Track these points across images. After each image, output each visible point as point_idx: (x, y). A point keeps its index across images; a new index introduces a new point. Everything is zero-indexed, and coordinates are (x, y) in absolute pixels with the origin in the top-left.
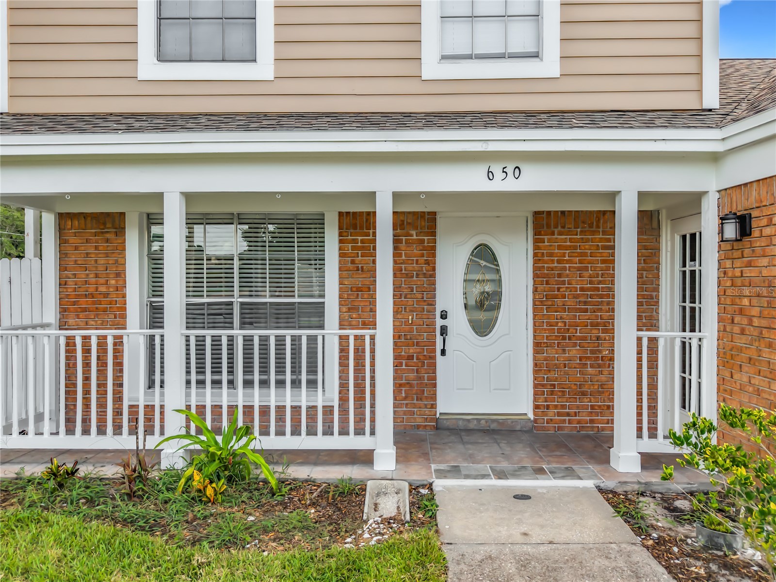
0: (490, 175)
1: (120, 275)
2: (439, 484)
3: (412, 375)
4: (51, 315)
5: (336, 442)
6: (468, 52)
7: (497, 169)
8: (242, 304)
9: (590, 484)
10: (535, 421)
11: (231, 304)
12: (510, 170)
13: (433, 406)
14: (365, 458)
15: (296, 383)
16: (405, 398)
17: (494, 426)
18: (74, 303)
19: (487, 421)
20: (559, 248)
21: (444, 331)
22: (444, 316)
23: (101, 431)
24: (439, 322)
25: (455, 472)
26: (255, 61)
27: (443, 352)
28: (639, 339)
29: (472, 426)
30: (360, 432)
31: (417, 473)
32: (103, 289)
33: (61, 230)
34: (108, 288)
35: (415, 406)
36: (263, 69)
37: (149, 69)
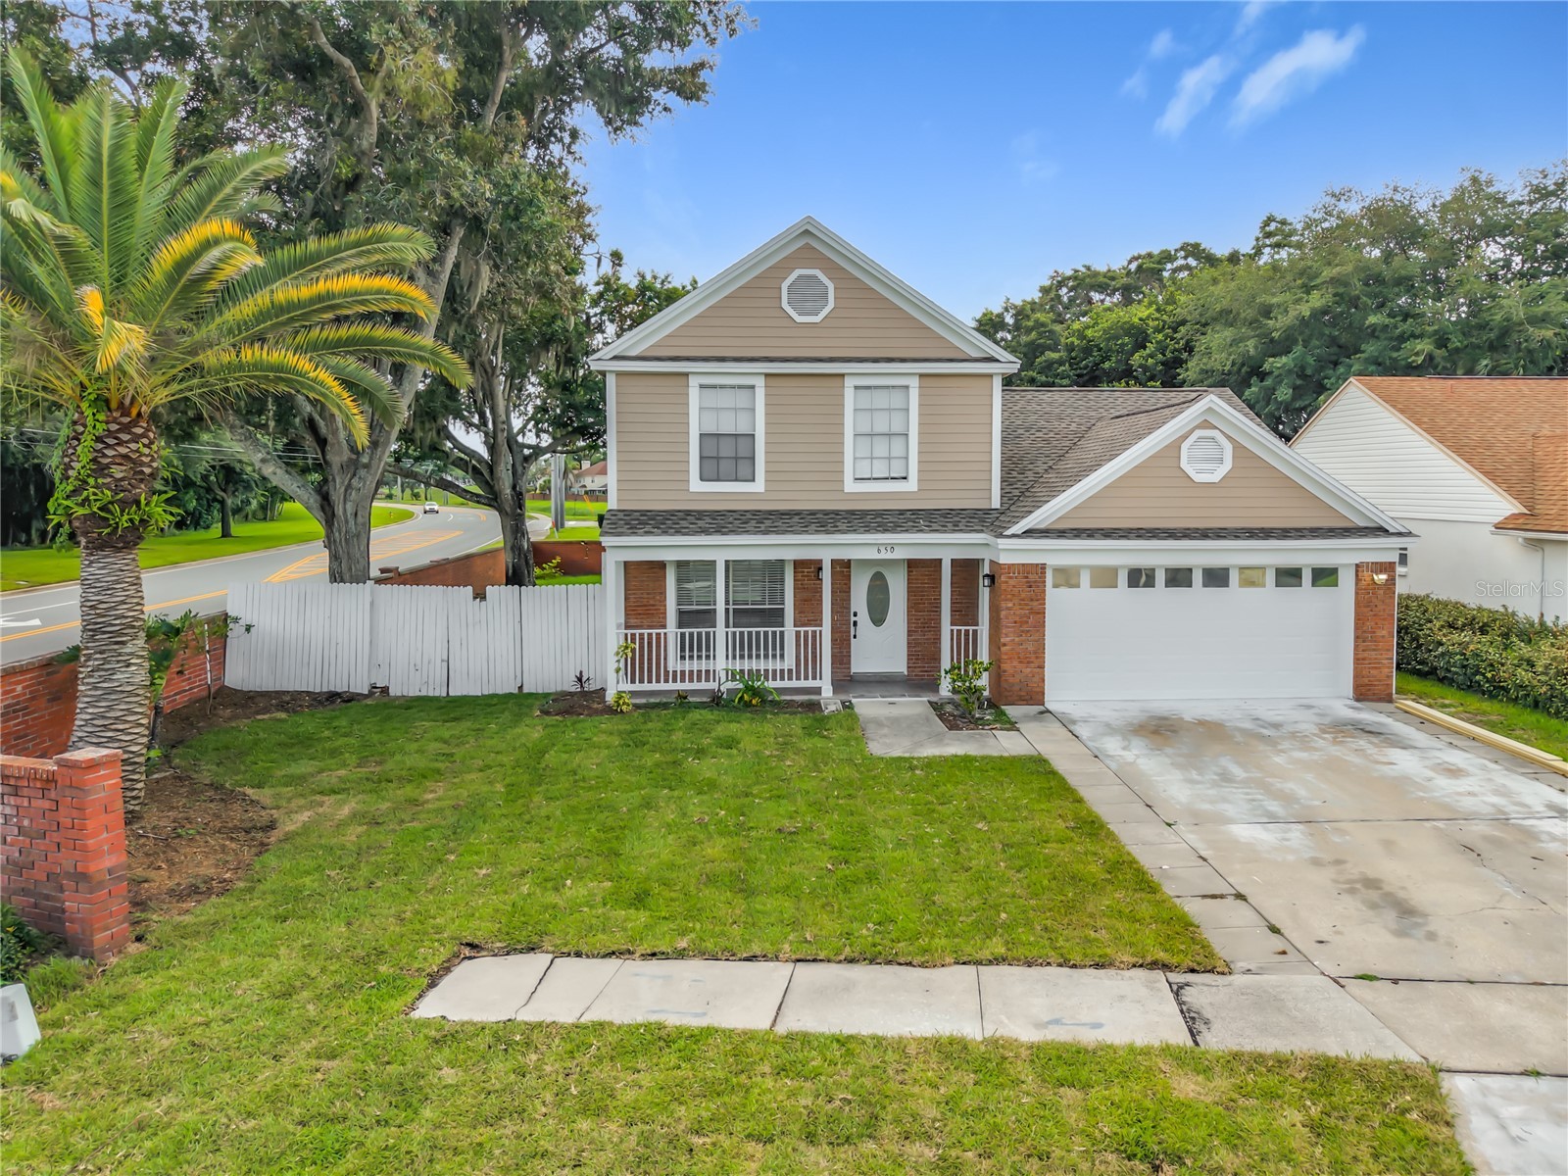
0: (879, 551)
1: (663, 593)
2: (854, 701)
3: (837, 650)
4: (619, 620)
5: (802, 683)
6: (870, 476)
7: (882, 549)
8: (735, 609)
9: (925, 699)
10: (908, 675)
11: (728, 609)
12: (889, 549)
13: (849, 668)
14: (818, 691)
15: (766, 656)
17: (884, 679)
18: (634, 610)
19: (880, 676)
20: (922, 575)
21: (855, 623)
22: (855, 615)
23: (658, 681)
24: (853, 619)
25: (862, 696)
26: (754, 480)
27: (855, 637)
28: (952, 631)
29: (871, 679)
30: (814, 678)
31: (844, 697)
32: (652, 602)
34: (658, 601)
35: (838, 667)
36: (759, 486)
37: (696, 485)
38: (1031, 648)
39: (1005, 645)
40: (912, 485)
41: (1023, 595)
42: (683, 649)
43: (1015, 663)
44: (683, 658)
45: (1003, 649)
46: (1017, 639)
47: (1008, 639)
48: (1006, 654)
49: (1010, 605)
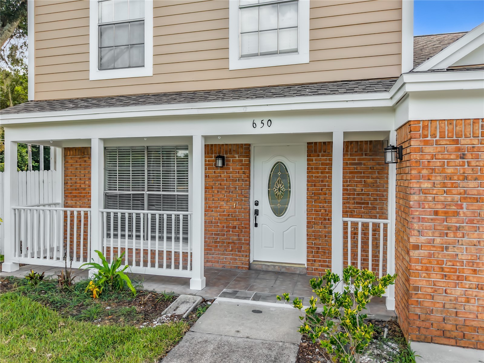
0: (254, 125)
2: (218, 300)
3: (235, 238)
4: (59, 198)
6: (256, 52)
7: (258, 122)
8: (149, 195)
10: (307, 269)
11: (143, 194)
12: (265, 122)
13: (247, 256)
15: (177, 239)
16: (231, 251)
17: (283, 270)
18: (71, 193)
19: (279, 266)
20: (322, 164)
21: (257, 212)
22: (257, 204)
24: (253, 208)
25: (234, 295)
26: (144, 66)
27: (256, 225)
29: (270, 269)
31: (211, 293)
32: (83, 186)
33: (65, 156)
34: (85, 185)
35: (237, 255)
36: (148, 71)
37: (95, 74)
38: (464, 256)
39: (416, 247)
40: (303, 57)
41: (450, 170)
42: (109, 229)
43: (435, 277)
44: (109, 235)
45: (414, 254)
46: (438, 240)
47: (423, 239)
48: (418, 261)
49: (426, 185)
